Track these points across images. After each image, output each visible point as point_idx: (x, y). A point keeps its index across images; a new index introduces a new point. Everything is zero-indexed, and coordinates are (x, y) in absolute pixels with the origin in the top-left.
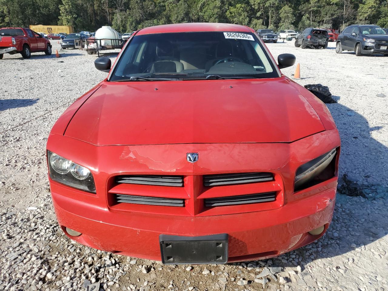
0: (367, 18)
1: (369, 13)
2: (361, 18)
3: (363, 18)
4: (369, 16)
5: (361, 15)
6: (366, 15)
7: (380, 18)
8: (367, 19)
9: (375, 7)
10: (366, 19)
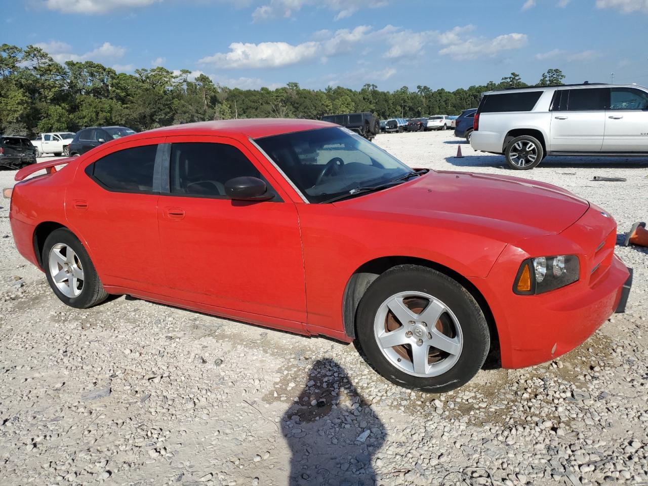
0: (19, 119)
1: (21, 112)
2: (10, 118)
3: (13, 119)
4: (21, 116)
5: (8, 115)
6: (16, 115)
7: (39, 119)
8: (20, 121)
9: (27, 102)
10: (18, 121)
